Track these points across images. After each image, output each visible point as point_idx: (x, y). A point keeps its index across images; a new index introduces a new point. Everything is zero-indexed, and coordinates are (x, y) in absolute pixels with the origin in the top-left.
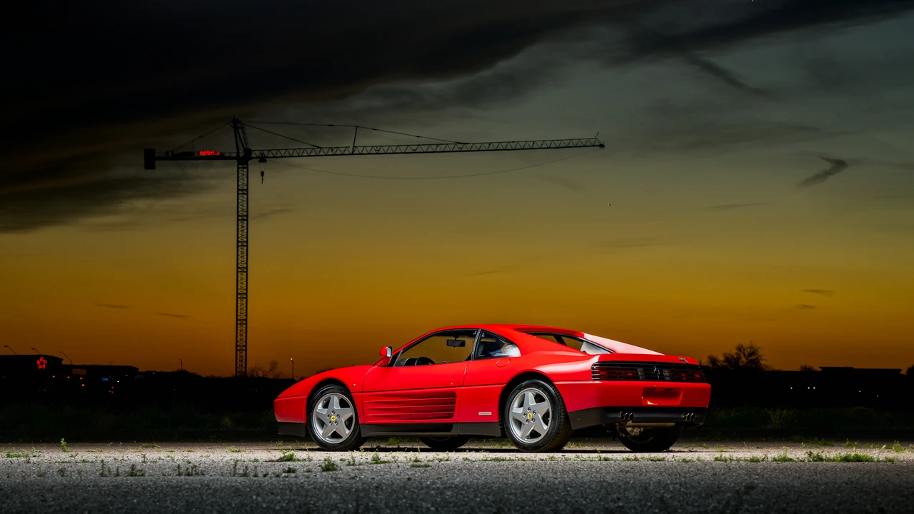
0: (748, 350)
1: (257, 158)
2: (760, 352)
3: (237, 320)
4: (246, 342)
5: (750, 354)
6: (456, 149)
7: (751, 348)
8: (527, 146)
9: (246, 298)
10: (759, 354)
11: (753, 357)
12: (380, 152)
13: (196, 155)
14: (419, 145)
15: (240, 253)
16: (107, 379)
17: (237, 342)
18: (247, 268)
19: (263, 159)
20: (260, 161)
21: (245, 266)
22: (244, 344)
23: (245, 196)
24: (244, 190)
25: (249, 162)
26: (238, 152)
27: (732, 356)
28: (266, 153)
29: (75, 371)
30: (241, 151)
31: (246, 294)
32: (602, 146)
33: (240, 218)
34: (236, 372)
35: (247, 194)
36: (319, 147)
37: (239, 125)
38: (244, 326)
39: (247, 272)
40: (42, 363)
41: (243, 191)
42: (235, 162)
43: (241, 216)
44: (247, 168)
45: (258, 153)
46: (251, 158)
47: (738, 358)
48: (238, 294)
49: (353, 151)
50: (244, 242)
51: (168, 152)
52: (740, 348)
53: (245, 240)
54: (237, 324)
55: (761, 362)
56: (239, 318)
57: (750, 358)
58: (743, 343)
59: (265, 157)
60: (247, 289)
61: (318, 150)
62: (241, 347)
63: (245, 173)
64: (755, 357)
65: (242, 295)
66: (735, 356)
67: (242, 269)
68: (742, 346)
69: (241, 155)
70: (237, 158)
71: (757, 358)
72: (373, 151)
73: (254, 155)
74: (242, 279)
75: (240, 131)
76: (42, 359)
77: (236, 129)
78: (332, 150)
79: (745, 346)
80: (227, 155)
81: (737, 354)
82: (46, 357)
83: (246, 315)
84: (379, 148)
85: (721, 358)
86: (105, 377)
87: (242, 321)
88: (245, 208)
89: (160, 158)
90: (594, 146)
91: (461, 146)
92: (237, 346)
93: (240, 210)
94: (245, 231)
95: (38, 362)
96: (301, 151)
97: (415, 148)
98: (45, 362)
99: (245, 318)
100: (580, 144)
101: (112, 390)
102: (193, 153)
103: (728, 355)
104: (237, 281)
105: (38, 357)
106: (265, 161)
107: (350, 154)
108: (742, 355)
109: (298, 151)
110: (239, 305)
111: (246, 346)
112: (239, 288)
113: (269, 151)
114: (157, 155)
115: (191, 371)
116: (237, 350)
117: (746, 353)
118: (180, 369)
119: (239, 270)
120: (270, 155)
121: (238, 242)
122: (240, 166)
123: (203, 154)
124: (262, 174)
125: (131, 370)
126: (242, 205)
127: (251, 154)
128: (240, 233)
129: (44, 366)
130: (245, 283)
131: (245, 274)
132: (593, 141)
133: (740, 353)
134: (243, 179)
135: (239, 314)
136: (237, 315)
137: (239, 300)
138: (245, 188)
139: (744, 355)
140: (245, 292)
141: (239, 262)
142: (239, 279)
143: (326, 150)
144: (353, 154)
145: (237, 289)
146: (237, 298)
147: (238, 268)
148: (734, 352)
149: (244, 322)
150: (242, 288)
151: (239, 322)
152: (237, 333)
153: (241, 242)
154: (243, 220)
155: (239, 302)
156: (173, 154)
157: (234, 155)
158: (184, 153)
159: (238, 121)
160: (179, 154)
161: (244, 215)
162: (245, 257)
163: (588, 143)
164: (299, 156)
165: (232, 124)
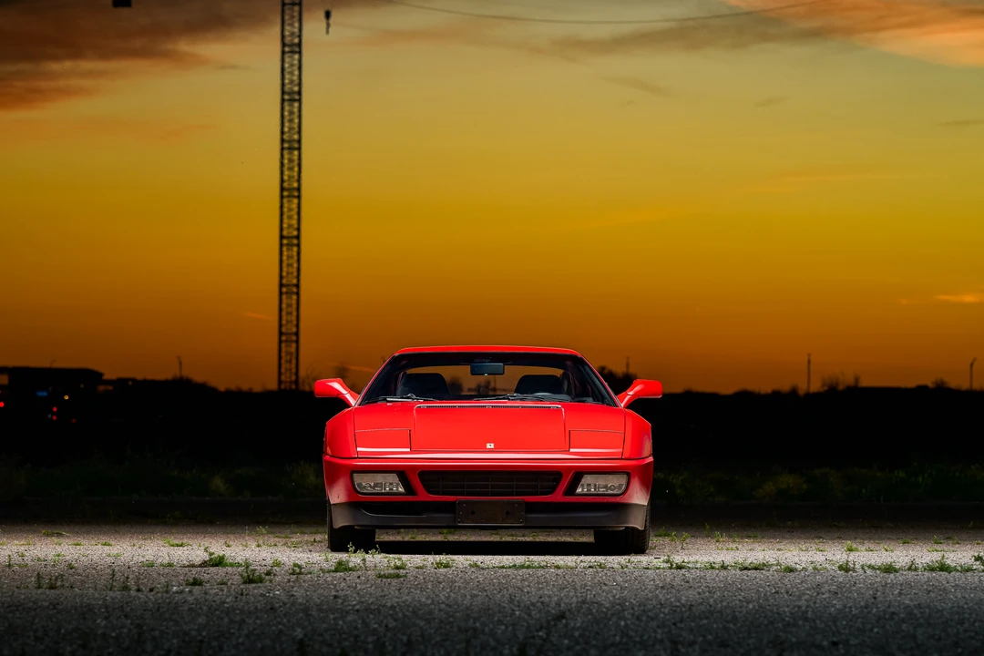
3: (281, 285)
4: (297, 326)
9: (298, 245)
15: (286, 162)
16: (45, 394)
17: (281, 326)
18: (299, 189)
21: (296, 185)
22: (294, 330)
23: (296, 56)
24: (293, 44)
31: (298, 237)
33: (286, 97)
34: (280, 382)
35: (300, 53)
38: (295, 297)
39: (299, 197)
41: (292, 48)
43: (289, 94)
44: (300, 5)
48: (282, 237)
50: (294, 141)
53: (296, 137)
54: (281, 293)
56: (284, 281)
60: (298, 229)
62: (289, 335)
63: (296, 14)
65: (290, 240)
67: (290, 193)
74: (290, 210)
83: (298, 277)
86: (43, 390)
87: (289, 288)
88: (295, 78)
92: (281, 333)
93: (286, 81)
94: (296, 121)
99: (295, 281)
101: (53, 413)
104: (282, 214)
110: (285, 258)
111: (297, 334)
112: (285, 226)
116: (280, 342)
118: (178, 375)
119: (285, 194)
121: (283, 141)
124: (328, 15)
125: (92, 377)
126: (291, 73)
128: (286, 124)
130: (296, 217)
131: (296, 201)
134: (292, 25)
135: (284, 273)
136: (281, 277)
137: (284, 248)
138: (296, 40)
140: (295, 233)
141: (285, 177)
142: (285, 210)
145: (281, 229)
146: (281, 245)
147: (282, 189)
149: (295, 290)
150: (290, 226)
151: (284, 290)
152: (281, 310)
153: (289, 142)
154: (292, 100)
155: (285, 253)
161: (294, 93)
162: (296, 169)
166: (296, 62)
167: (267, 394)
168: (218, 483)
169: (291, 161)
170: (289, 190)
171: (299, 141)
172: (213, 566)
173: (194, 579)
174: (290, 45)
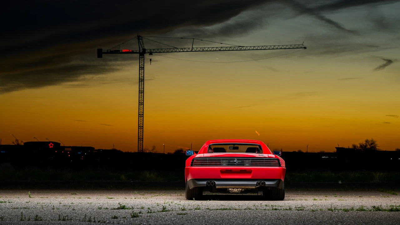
0: (371, 142)
1: (148, 53)
2: (376, 143)
3: (139, 126)
4: (143, 136)
5: (372, 144)
6: (239, 49)
7: (372, 141)
8: (271, 48)
9: (143, 117)
10: (376, 144)
11: (373, 145)
12: (204, 50)
13: (121, 52)
14: (222, 47)
15: (140, 96)
16: (80, 153)
17: (139, 136)
18: (143, 103)
19: (151, 53)
20: (150, 54)
21: (142, 102)
22: (142, 137)
23: (143, 70)
25: (145, 55)
26: (140, 49)
27: (363, 145)
28: (152, 51)
29: (66, 149)
30: (141, 50)
31: (143, 115)
32: (305, 48)
33: (140, 80)
34: (138, 150)
35: (144, 69)
36: (176, 48)
37: (140, 38)
38: (142, 129)
39: (143, 105)
40: (51, 145)
41: (142, 68)
42: (138, 55)
43: (141, 79)
44: (144, 57)
45: (149, 50)
47: (366, 146)
48: (139, 114)
49: (192, 50)
50: (142, 91)
51: (108, 50)
52: (367, 141)
53: (143, 90)
54: (139, 128)
55: (377, 148)
56: (139, 125)
57: (371, 146)
58: (368, 139)
60: (143, 113)
62: (141, 139)
63: (143, 60)
64: (374, 145)
65: (141, 115)
66: (365, 145)
67: (141, 104)
68: (368, 140)
69: (141, 52)
70: (139, 53)
71: (375, 146)
72: (201, 50)
73: (147, 52)
74: (141, 108)
75: (141, 40)
76: (51, 143)
77: (139, 39)
78: (182, 50)
79: (369, 140)
80: (135, 51)
81: (365, 144)
82: (53, 142)
83: (143, 124)
84: (204, 48)
85: (359, 146)
86: (79, 152)
87: (141, 127)
88: (143, 75)
89: (105, 53)
90: (301, 48)
91: (241, 48)
92: (138, 138)
93: (140, 76)
94: (143, 86)
95: (50, 145)
96: (168, 50)
97: (220, 48)
98: (53, 145)
100: (295, 47)
101: (82, 158)
102: (119, 51)
103: (361, 144)
104: (139, 109)
105: (49, 142)
106: (152, 54)
107: (190, 51)
108: (368, 144)
109: (167, 50)
110: (140, 120)
111: (143, 138)
112: (140, 112)
113: (154, 50)
114: (103, 52)
115: (118, 149)
116: (138, 140)
117: (370, 143)
118: (113, 148)
119: (140, 104)
120: (154, 52)
121: (139, 91)
122: (141, 57)
123: (124, 51)
124: (151, 60)
125: (92, 149)
126: (141, 74)
127: (146, 51)
128: (140, 87)
129: (52, 147)
130: (142, 110)
131: (142, 106)
132: (301, 46)
133: (367, 143)
134: (142, 62)
135: (140, 124)
137: (140, 117)
138: (143, 66)
139: (369, 144)
140: (142, 114)
141: (140, 100)
143: (179, 50)
144: (192, 51)
145: (139, 113)
146: (139, 117)
148: (364, 142)
152: (139, 132)
153: (141, 91)
154: (142, 81)
156: (110, 51)
157: (138, 51)
158: (115, 51)
159: (140, 36)
160: (113, 51)
161: (142, 79)
162: (143, 98)
163: (299, 47)
164: (167, 52)
165: (137, 37)
167: (135, 153)
168: (123, 177)
169: (141, 96)
170: (141, 103)
171: (143, 91)
172: (121, 209)
173: (115, 216)
174: (141, 68)
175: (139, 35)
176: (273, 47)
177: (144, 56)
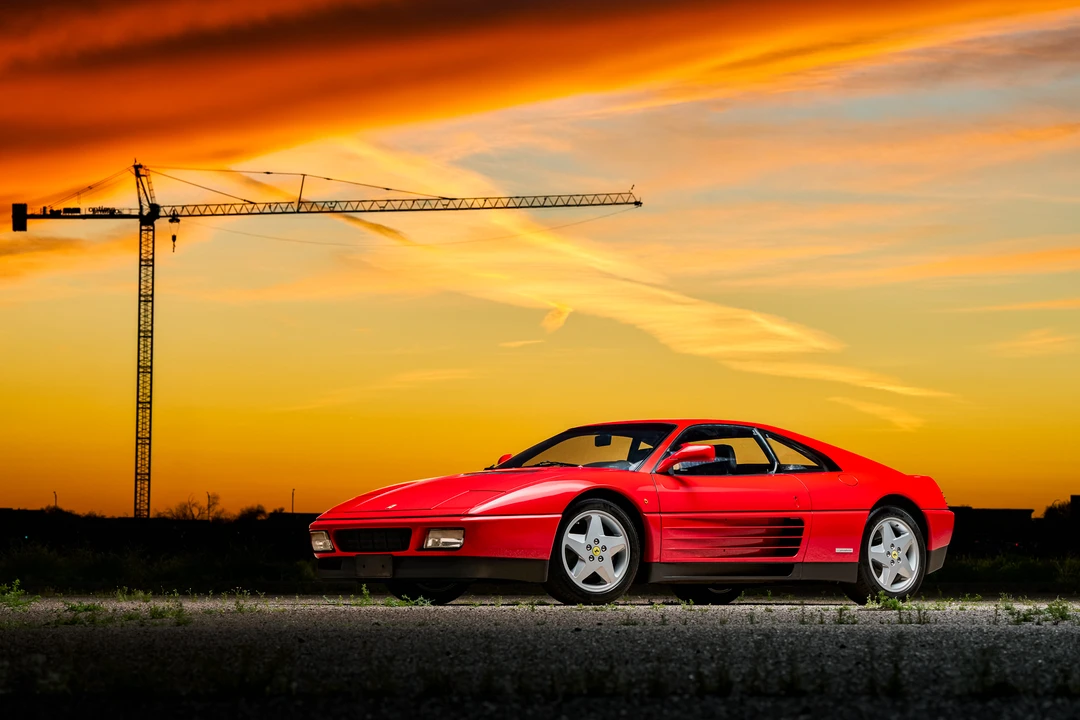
1: (167, 216)
3: (137, 438)
4: (149, 468)
6: (439, 206)
8: (537, 203)
9: (150, 409)
12: (336, 209)
13: (83, 212)
14: (389, 201)
15: (141, 346)
17: (137, 468)
18: (151, 367)
19: (174, 218)
20: (171, 221)
21: (149, 364)
22: (147, 471)
23: (150, 269)
24: (148, 260)
25: (157, 222)
26: (141, 207)
28: (179, 210)
30: (145, 207)
31: (150, 403)
32: (638, 204)
33: (142, 299)
34: (136, 510)
35: (153, 266)
36: (252, 203)
37: (142, 172)
38: (147, 447)
39: (151, 373)
41: (147, 262)
42: (137, 222)
43: (144, 296)
44: (153, 230)
45: (168, 210)
46: (159, 217)
48: (138, 402)
49: (299, 208)
50: (148, 331)
51: (45, 208)
53: (150, 328)
54: (137, 444)
56: (139, 435)
59: (178, 215)
60: (151, 396)
61: (250, 206)
62: (143, 476)
63: (150, 237)
65: (144, 404)
67: (145, 369)
69: (145, 213)
70: (140, 216)
72: (326, 209)
73: (162, 213)
74: (144, 382)
75: (144, 179)
77: (138, 175)
78: (270, 207)
80: (126, 212)
83: (150, 432)
84: (334, 204)
87: (144, 440)
88: (150, 285)
89: (34, 216)
90: (627, 203)
91: (446, 202)
92: (137, 474)
93: (142, 287)
94: (150, 316)
96: (228, 207)
97: (383, 204)
99: (148, 435)
100: (608, 201)
102: (78, 210)
104: (138, 385)
106: (178, 221)
107: (294, 213)
109: (223, 207)
110: (140, 418)
111: (149, 474)
112: (141, 394)
113: (183, 207)
114: (29, 212)
115: (66, 509)
116: (136, 480)
118: (53, 504)
119: (141, 370)
120: (185, 213)
121: (139, 331)
122: (143, 228)
124: (174, 238)
126: (146, 281)
127: (159, 211)
128: (142, 319)
130: (149, 388)
131: (149, 375)
132: (626, 197)
134: (147, 245)
135: (140, 430)
136: (137, 432)
137: (140, 411)
138: (150, 257)
140: (148, 399)
141: (141, 358)
142: (141, 382)
143: (261, 207)
144: (298, 212)
145: (138, 397)
146: (138, 408)
147: (139, 367)
149: (148, 442)
150: (144, 394)
151: (140, 441)
152: (137, 456)
153: (144, 332)
154: (147, 301)
155: (140, 414)
156: (52, 211)
157: (136, 213)
158: (67, 210)
159: (140, 166)
160: (59, 211)
161: (148, 295)
162: (149, 352)
163: (620, 200)
164: (224, 215)
165: (133, 170)
166: (150, 273)
169: (145, 346)
170: (143, 367)
171: (152, 332)
174: (145, 261)
175: (137, 164)
176: (542, 200)
177: (153, 226)
